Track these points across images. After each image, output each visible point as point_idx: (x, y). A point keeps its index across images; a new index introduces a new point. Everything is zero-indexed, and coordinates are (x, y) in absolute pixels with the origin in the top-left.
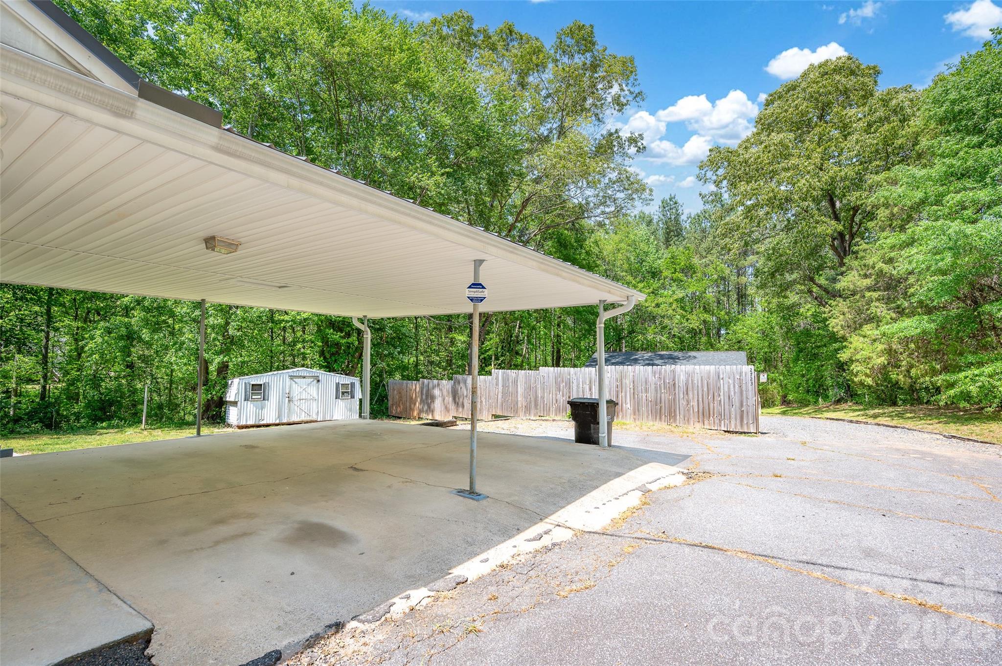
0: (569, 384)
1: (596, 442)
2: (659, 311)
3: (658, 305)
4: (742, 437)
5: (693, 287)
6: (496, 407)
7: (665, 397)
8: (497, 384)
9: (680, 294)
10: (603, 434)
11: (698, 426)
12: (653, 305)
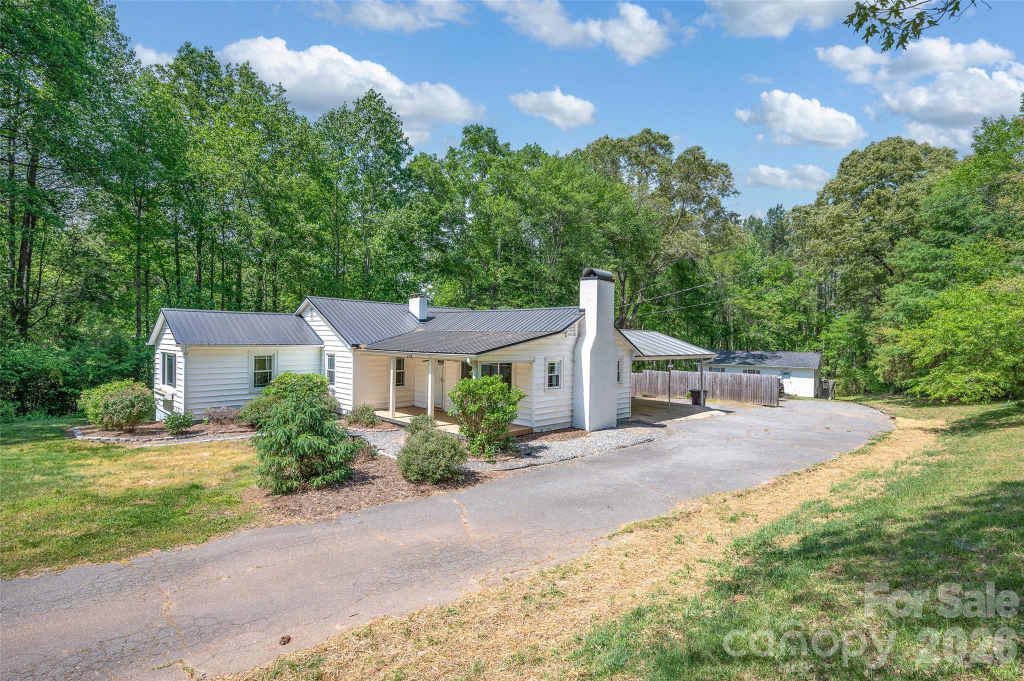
0: (687, 380)
1: (699, 404)
2: (760, 313)
3: (759, 309)
4: (771, 408)
5: (791, 292)
6: (645, 390)
7: (737, 388)
8: (646, 378)
9: (779, 299)
10: (702, 402)
11: (752, 403)
12: (756, 308)
